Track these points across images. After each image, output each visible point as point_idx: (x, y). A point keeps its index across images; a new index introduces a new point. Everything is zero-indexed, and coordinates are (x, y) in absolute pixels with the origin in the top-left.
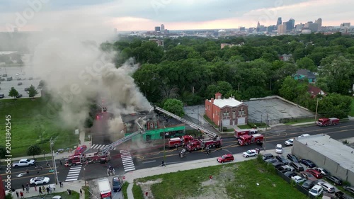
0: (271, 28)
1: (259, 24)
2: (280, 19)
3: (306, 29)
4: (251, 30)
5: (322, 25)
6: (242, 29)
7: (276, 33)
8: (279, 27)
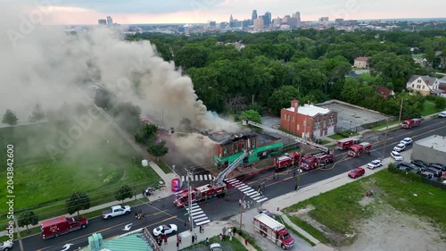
0: (247, 23)
1: (231, 18)
2: (255, 12)
3: (284, 24)
4: (223, 25)
5: (302, 20)
6: (213, 24)
7: (252, 29)
8: (255, 21)
